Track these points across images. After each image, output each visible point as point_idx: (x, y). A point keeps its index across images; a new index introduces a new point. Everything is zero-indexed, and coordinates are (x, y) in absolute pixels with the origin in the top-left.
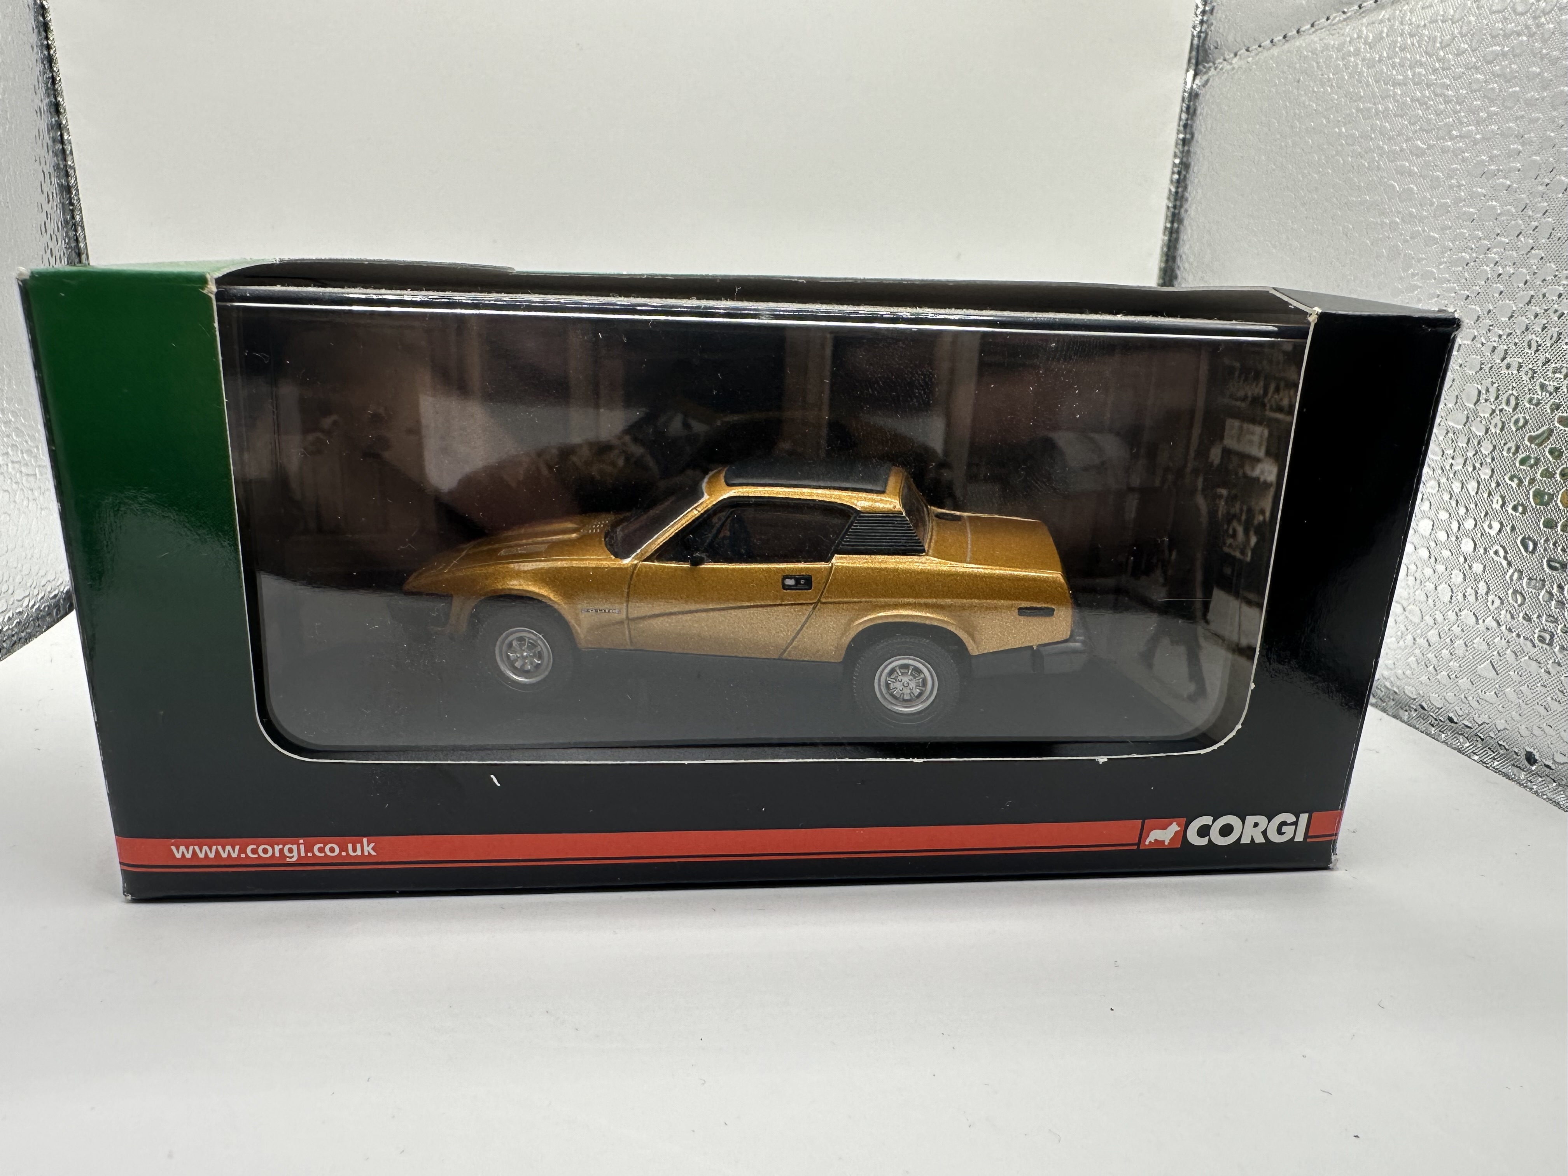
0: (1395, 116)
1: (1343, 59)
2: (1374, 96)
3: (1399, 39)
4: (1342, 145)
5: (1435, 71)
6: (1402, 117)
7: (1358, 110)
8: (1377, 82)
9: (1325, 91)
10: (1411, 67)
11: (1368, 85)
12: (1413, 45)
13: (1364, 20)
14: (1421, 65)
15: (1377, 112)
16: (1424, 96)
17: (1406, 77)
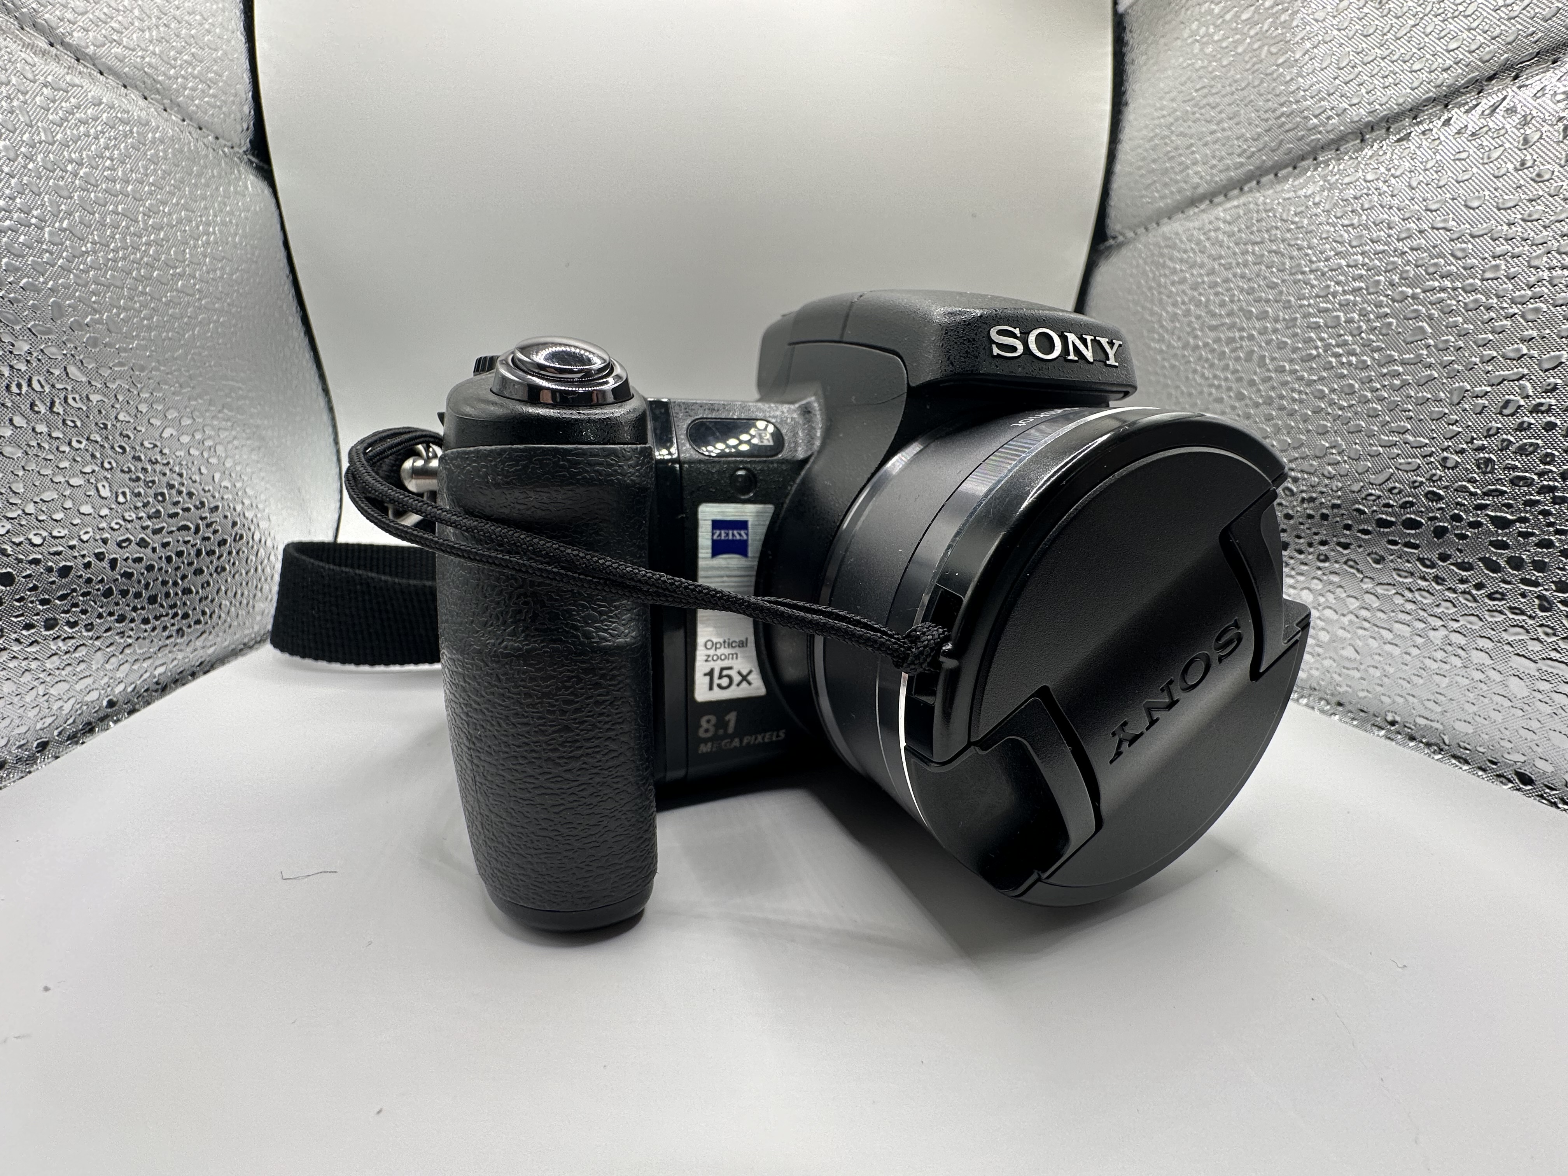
0: (1255, 264)
1: (1204, 234)
2: (1235, 254)
3: (1255, 215)
4: (1205, 289)
5: (1289, 230)
6: (1259, 264)
7: (1220, 264)
8: (1237, 244)
9: (1189, 257)
10: (1267, 231)
11: (1229, 248)
12: (1269, 216)
13: (1220, 209)
14: (1277, 228)
15: (1238, 264)
16: (1279, 248)
17: (1264, 238)
